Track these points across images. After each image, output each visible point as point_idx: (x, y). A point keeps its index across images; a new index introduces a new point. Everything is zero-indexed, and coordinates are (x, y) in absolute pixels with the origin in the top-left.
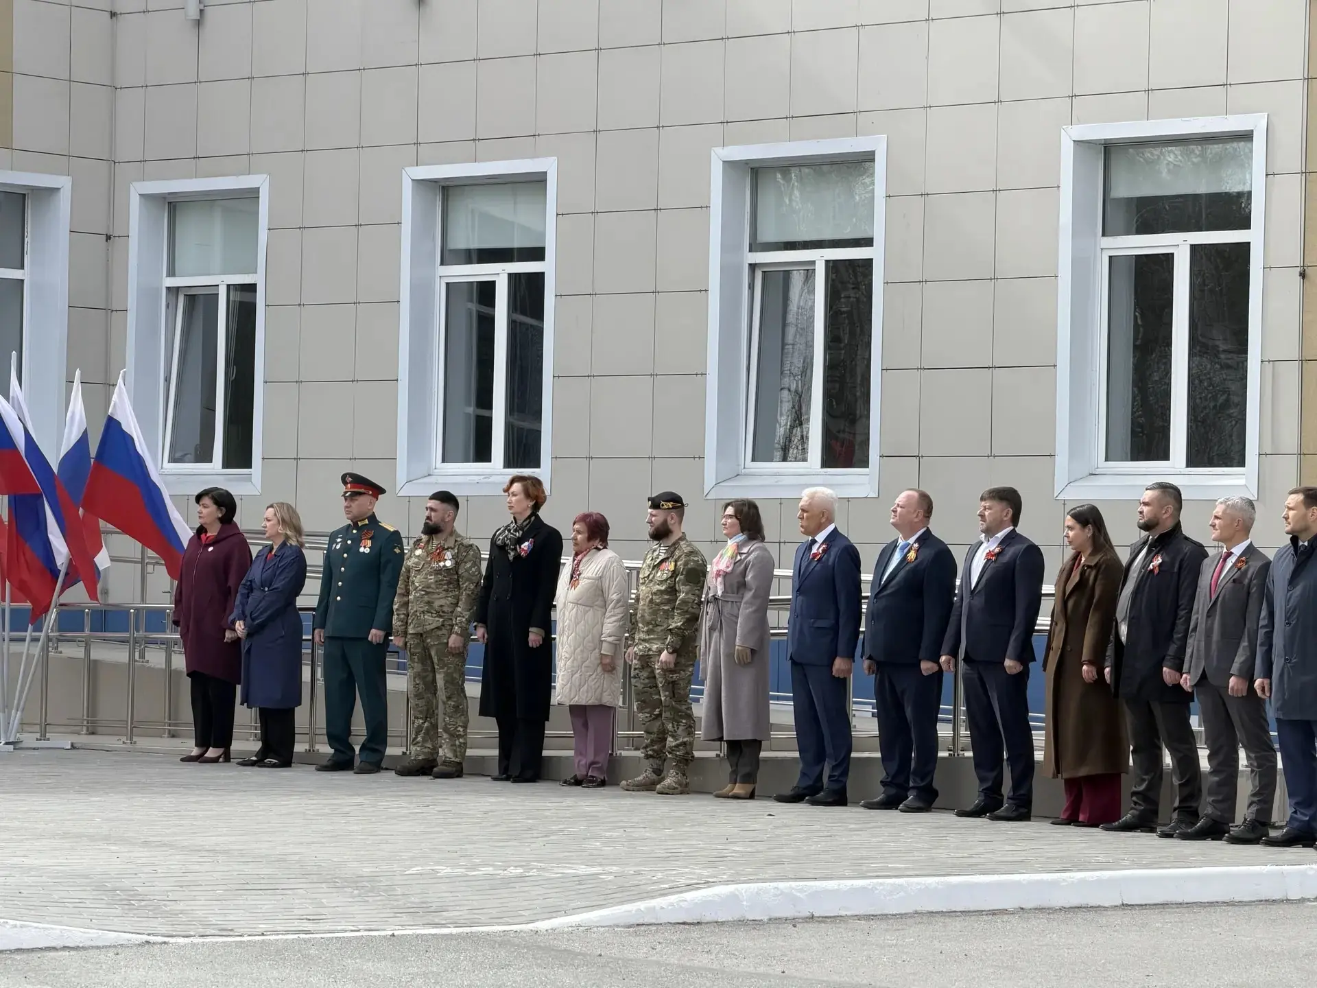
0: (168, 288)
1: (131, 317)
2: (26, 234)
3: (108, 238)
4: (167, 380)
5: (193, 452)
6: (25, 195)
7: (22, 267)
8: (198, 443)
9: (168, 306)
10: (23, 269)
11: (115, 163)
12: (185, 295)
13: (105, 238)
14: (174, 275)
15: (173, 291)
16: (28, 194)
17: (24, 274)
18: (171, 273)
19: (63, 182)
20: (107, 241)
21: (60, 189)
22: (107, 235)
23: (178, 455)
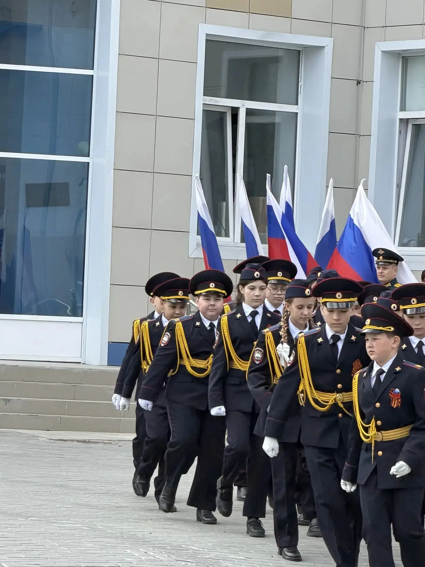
0: (401, 120)
1: (374, 140)
2: (300, 79)
3: (359, 82)
4: (399, 186)
5: (416, 239)
6: (299, 51)
7: (297, 104)
8: (420, 232)
9: (400, 133)
10: (298, 105)
11: (365, 28)
12: (413, 124)
13: (356, 83)
14: (405, 110)
15: (404, 122)
16: (302, 50)
17: (298, 109)
18: (403, 108)
19: (327, 42)
20: (357, 85)
21: (324, 47)
22: (357, 80)
23: (405, 241)
